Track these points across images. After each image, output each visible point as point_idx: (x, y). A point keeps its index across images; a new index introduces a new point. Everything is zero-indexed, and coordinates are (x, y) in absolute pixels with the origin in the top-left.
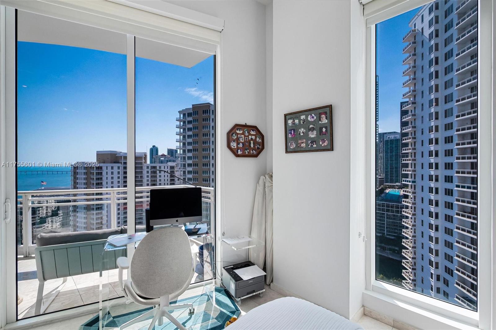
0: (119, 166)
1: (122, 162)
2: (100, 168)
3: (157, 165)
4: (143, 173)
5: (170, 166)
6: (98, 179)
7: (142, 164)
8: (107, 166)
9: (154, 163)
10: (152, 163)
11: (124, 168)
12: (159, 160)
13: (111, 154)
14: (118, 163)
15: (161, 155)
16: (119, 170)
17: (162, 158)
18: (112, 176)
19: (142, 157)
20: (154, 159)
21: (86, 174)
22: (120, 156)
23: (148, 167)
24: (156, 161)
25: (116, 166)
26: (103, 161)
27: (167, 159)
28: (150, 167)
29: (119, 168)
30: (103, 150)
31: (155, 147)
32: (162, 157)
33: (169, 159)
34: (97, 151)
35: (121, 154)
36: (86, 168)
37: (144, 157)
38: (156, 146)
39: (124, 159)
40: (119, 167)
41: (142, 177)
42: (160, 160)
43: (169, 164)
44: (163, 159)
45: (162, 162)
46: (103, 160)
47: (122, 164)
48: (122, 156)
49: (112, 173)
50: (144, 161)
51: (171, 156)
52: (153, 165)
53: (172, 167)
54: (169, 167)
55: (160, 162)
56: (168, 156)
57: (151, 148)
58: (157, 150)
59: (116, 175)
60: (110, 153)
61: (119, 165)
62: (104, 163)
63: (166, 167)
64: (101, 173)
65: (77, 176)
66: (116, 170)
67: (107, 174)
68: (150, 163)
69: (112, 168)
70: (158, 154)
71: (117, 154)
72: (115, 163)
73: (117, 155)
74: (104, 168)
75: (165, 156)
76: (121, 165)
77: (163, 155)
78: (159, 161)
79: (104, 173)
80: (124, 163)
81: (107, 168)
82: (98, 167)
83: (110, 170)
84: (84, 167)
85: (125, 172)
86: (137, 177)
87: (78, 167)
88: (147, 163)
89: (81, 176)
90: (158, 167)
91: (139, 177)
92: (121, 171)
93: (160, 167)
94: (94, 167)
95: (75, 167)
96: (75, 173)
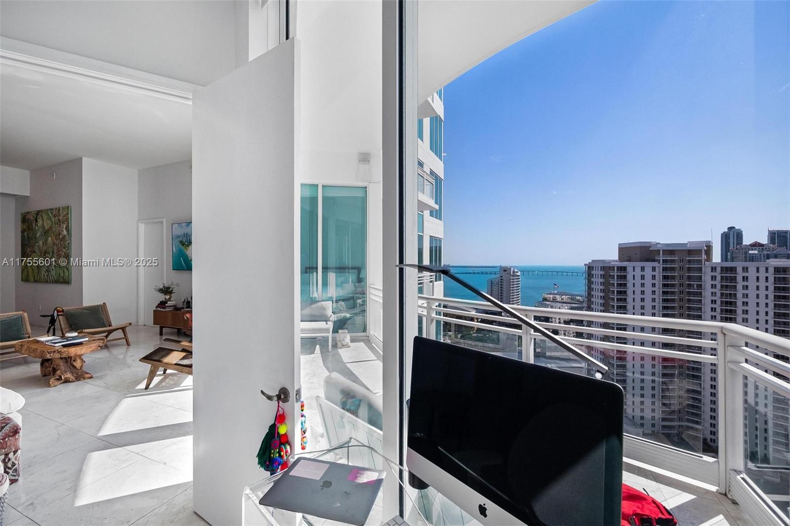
0: (654, 266)
1: (660, 260)
3: (739, 265)
4: (703, 279)
5: (775, 268)
6: (620, 285)
7: (702, 262)
8: (634, 265)
9: (733, 261)
10: (726, 260)
11: (663, 270)
12: (744, 255)
13: (641, 247)
14: (654, 261)
15: (750, 245)
16: (654, 273)
17: (752, 250)
18: (643, 282)
19: (701, 250)
20: (732, 253)
21: (603, 276)
22: (657, 249)
23: (713, 269)
24: (737, 257)
25: (649, 265)
26: (629, 259)
27: (769, 252)
28: (719, 269)
29: (654, 269)
30: (627, 242)
31: (733, 230)
32: (754, 248)
33: (774, 252)
34: (619, 244)
35: (658, 246)
36: (603, 268)
37: (705, 251)
38: (736, 228)
39: (663, 255)
40: (655, 267)
41: (700, 286)
42: (748, 256)
43: (772, 264)
44: (756, 252)
45: (752, 259)
46: (629, 257)
47: (659, 262)
48: (659, 250)
49: (643, 277)
50: (704, 257)
52: (729, 264)
53: (781, 271)
54: (771, 270)
55: (748, 258)
56: (771, 245)
57: (724, 232)
58: (739, 235)
59: (648, 281)
60: (639, 245)
61: (655, 264)
62: (630, 261)
63: (762, 270)
64: (625, 277)
65: (592, 280)
66: (648, 273)
67: (634, 279)
68: (722, 261)
69: (643, 269)
70: (742, 243)
71: (650, 247)
72: (647, 260)
73: (650, 249)
74: (630, 269)
75: (763, 245)
76: (659, 265)
77: (756, 245)
78: (745, 257)
79: (630, 277)
80: (665, 261)
81: (634, 270)
82: (621, 267)
83: (638, 273)
84: (601, 267)
85: (665, 276)
86: (689, 286)
87: (593, 267)
88: (713, 261)
89: (597, 280)
90: (739, 270)
91: (695, 286)
92: (659, 274)
93: (745, 269)
94: (614, 267)
95: (590, 268)
96: (590, 276)
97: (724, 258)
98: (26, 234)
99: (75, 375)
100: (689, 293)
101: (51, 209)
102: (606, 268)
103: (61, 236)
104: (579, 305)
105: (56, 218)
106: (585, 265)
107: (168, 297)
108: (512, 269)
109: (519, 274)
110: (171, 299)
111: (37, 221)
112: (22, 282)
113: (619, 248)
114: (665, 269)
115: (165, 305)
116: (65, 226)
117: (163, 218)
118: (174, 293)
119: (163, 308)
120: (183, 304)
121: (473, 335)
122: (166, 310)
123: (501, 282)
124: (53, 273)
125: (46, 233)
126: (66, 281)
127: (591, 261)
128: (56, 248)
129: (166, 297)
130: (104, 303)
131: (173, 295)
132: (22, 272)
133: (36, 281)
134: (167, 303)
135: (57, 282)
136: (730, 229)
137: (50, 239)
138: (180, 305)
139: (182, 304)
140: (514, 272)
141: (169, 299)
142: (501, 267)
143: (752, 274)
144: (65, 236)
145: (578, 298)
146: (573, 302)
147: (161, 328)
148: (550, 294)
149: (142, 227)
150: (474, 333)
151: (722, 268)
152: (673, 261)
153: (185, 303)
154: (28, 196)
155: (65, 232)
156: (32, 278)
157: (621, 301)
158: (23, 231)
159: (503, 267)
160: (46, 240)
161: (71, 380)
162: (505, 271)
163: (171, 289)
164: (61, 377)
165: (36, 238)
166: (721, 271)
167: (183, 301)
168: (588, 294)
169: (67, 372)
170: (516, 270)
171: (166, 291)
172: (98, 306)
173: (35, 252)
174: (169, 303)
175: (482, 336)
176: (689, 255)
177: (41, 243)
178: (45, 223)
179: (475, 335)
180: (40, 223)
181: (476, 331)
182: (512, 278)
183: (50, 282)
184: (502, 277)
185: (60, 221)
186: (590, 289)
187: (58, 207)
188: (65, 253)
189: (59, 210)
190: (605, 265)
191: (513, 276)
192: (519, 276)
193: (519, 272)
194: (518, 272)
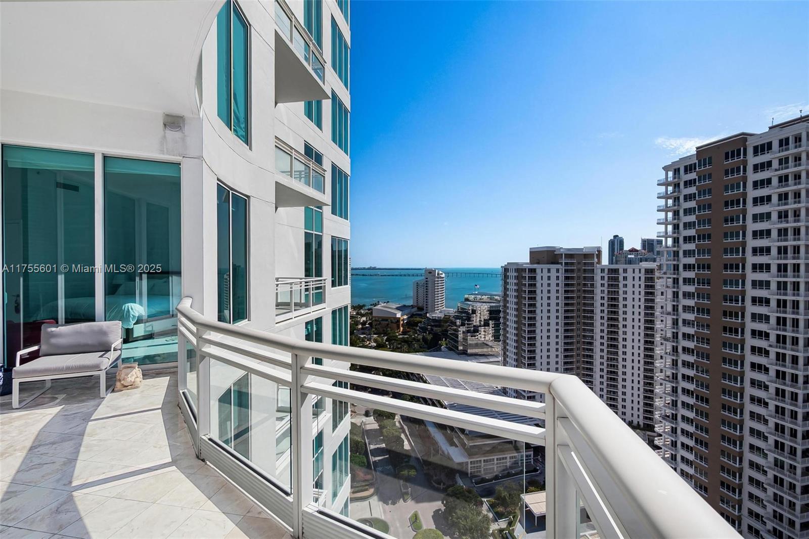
0: (558, 267)
1: (562, 263)
2: (533, 271)
3: (621, 267)
4: (595, 279)
5: (645, 269)
6: (530, 285)
7: (594, 265)
8: (542, 267)
9: (617, 264)
10: (612, 264)
12: (624, 259)
13: (548, 251)
14: (558, 263)
15: (629, 250)
16: (558, 274)
17: (630, 254)
18: (549, 282)
19: (594, 254)
20: (616, 258)
21: (517, 277)
22: (560, 253)
23: (603, 270)
24: (620, 261)
25: (554, 267)
26: (538, 261)
27: (641, 257)
28: (606, 271)
29: (558, 271)
30: (537, 246)
31: (617, 238)
32: (631, 253)
33: (645, 256)
34: (530, 249)
35: (561, 250)
36: (517, 270)
37: (597, 255)
38: (620, 236)
39: (565, 258)
40: (559, 269)
41: (592, 285)
42: (627, 259)
43: (643, 266)
44: (633, 256)
45: (630, 262)
46: (538, 260)
47: (562, 265)
48: (562, 254)
49: (549, 278)
50: (596, 260)
51: (649, 251)
52: (614, 266)
53: (649, 271)
54: (643, 271)
55: (627, 261)
56: (643, 251)
57: (611, 240)
58: (621, 242)
59: (553, 281)
60: (546, 249)
61: (559, 266)
62: (538, 263)
63: (637, 271)
64: (535, 278)
65: (508, 281)
66: (553, 274)
67: (542, 280)
68: (609, 264)
69: (549, 271)
70: (623, 249)
71: (555, 251)
72: (553, 263)
73: (555, 253)
74: (539, 271)
75: (637, 251)
76: (561, 267)
77: (633, 251)
78: (626, 260)
79: (538, 278)
80: (566, 264)
81: (542, 270)
82: (531, 269)
83: (545, 274)
84: (515, 269)
85: (566, 276)
86: (585, 285)
87: (508, 269)
88: (603, 264)
89: (512, 281)
90: (621, 271)
91: (589, 285)
92: (562, 275)
93: (625, 271)
94: (526, 269)
95: (506, 270)
96: (506, 277)
97: (611, 261)
100: (584, 291)
102: (519, 270)
104: (497, 304)
106: (502, 267)
108: (437, 271)
109: (443, 275)
113: (530, 252)
114: (566, 271)
121: (399, 337)
123: (427, 284)
127: (506, 264)
136: (616, 237)
140: (438, 274)
142: (426, 270)
143: (630, 274)
145: (496, 297)
146: (491, 301)
148: (472, 294)
150: (400, 335)
151: (609, 269)
152: (572, 264)
157: (531, 299)
159: (429, 269)
162: (430, 273)
166: (608, 272)
168: (504, 294)
170: (440, 272)
175: (407, 337)
176: (584, 258)
179: (401, 336)
181: (402, 332)
182: (436, 280)
184: (427, 278)
186: (506, 289)
190: (518, 267)
191: (438, 278)
192: (443, 278)
193: (444, 274)
194: (442, 274)
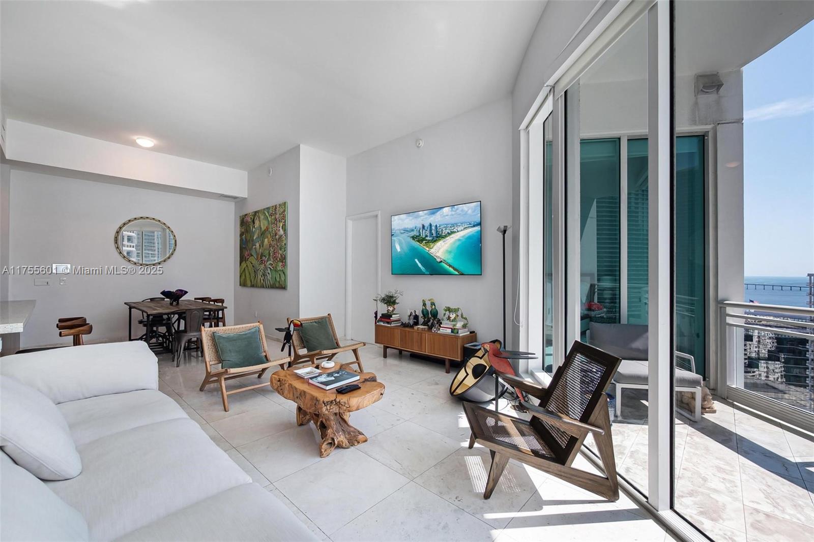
98: (244, 237)
99: (347, 436)
101: (268, 208)
103: (277, 237)
105: (273, 217)
107: (391, 309)
110: (394, 312)
111: (254, 223)
112: (240, 287)
115: (390, 319)
116: (281, 225)
117: (378, 210)
118: (398, 303)
119: (388, 323)
120: (409, 319)
122: (392, 325)
124: (269, 277)
125: (263, 234)
126: (283, 287)
128: (272, 250)
129: (389, 308)
130: (328, 315)
131: (395, 306)
132: (240, 276)
133: (252, 286)
134: (392, 317)
135: (273, 287)
137: (266, 240)
138: (406, 320)
139: (407, 318)
141: (393, 311)
144: (282, 236)
147: (386, 348)
149: (350, 223)
153: (412, 317)
154: (246, 198)
155: (282, 232)
156: (249, 283)
158: (241, 235)
160: (263, 242)
161: (344, 446)
163: (394, 299)
164: (333, 439)
165: (253, 240)
167: (409, 314)
169: (338, 432)
171: (390, 300)
172: (322, 318)
173: (252, 255)
174: (394, 317)
177: (258, 245)
178: (262, 223)
180: (257, 224)
183: (266, 287)
185: (276, 220)
187: (274, 205)
188: (281, 256)
189: (276, 208)
